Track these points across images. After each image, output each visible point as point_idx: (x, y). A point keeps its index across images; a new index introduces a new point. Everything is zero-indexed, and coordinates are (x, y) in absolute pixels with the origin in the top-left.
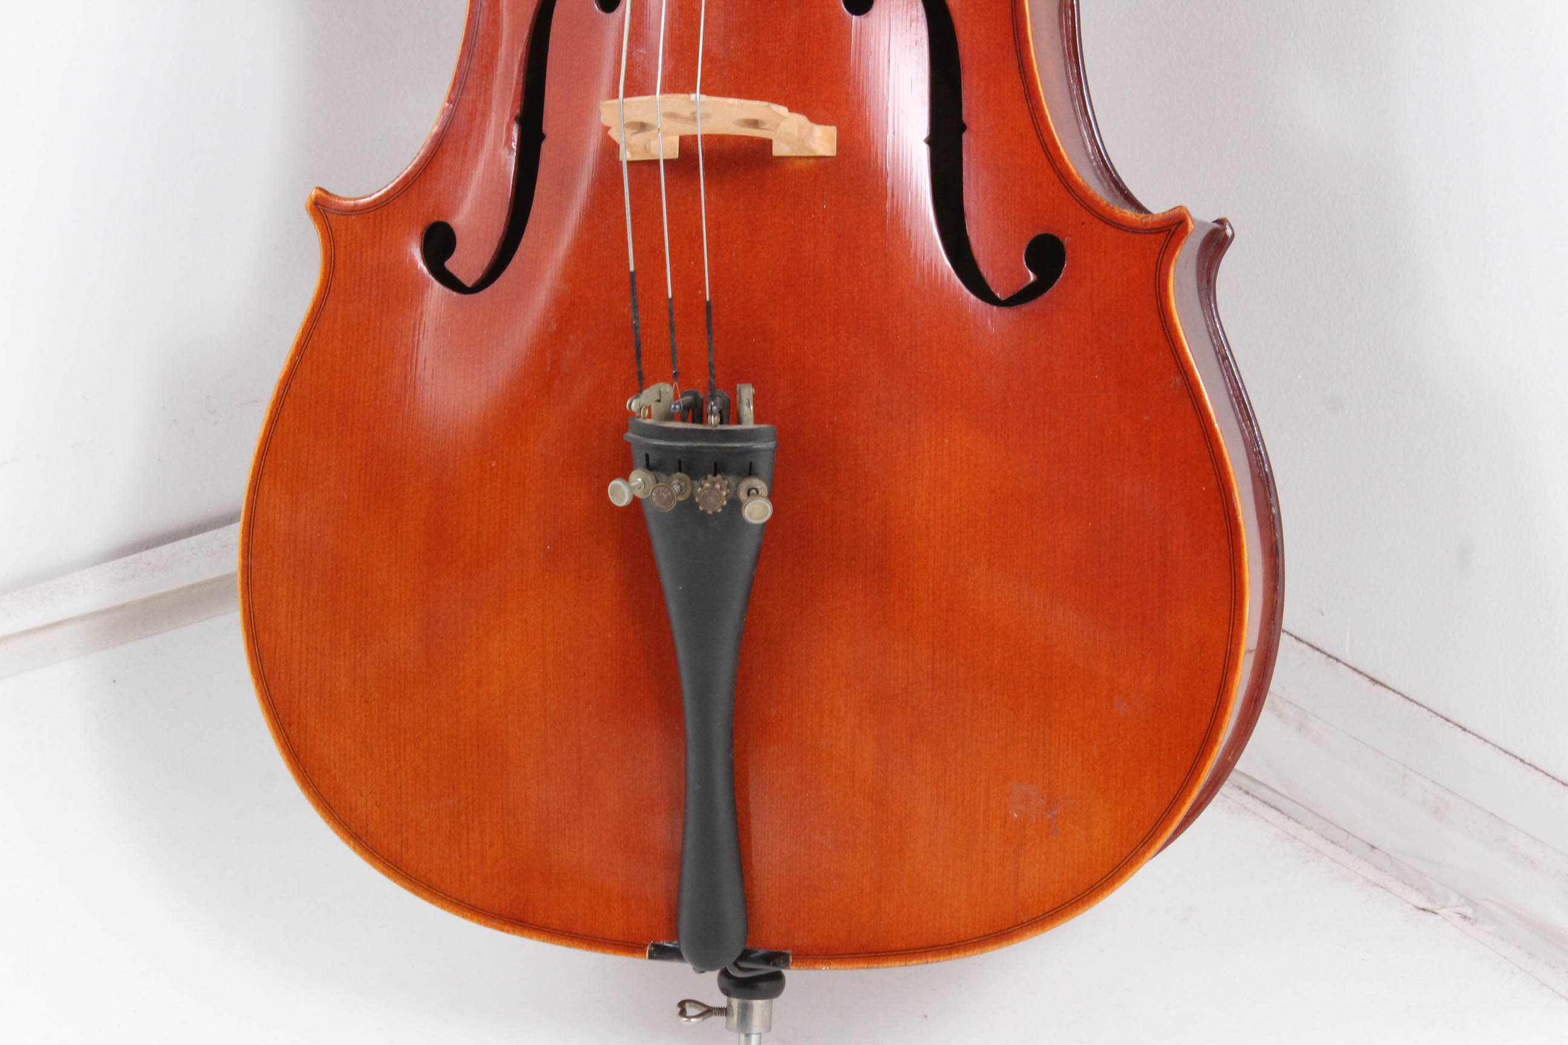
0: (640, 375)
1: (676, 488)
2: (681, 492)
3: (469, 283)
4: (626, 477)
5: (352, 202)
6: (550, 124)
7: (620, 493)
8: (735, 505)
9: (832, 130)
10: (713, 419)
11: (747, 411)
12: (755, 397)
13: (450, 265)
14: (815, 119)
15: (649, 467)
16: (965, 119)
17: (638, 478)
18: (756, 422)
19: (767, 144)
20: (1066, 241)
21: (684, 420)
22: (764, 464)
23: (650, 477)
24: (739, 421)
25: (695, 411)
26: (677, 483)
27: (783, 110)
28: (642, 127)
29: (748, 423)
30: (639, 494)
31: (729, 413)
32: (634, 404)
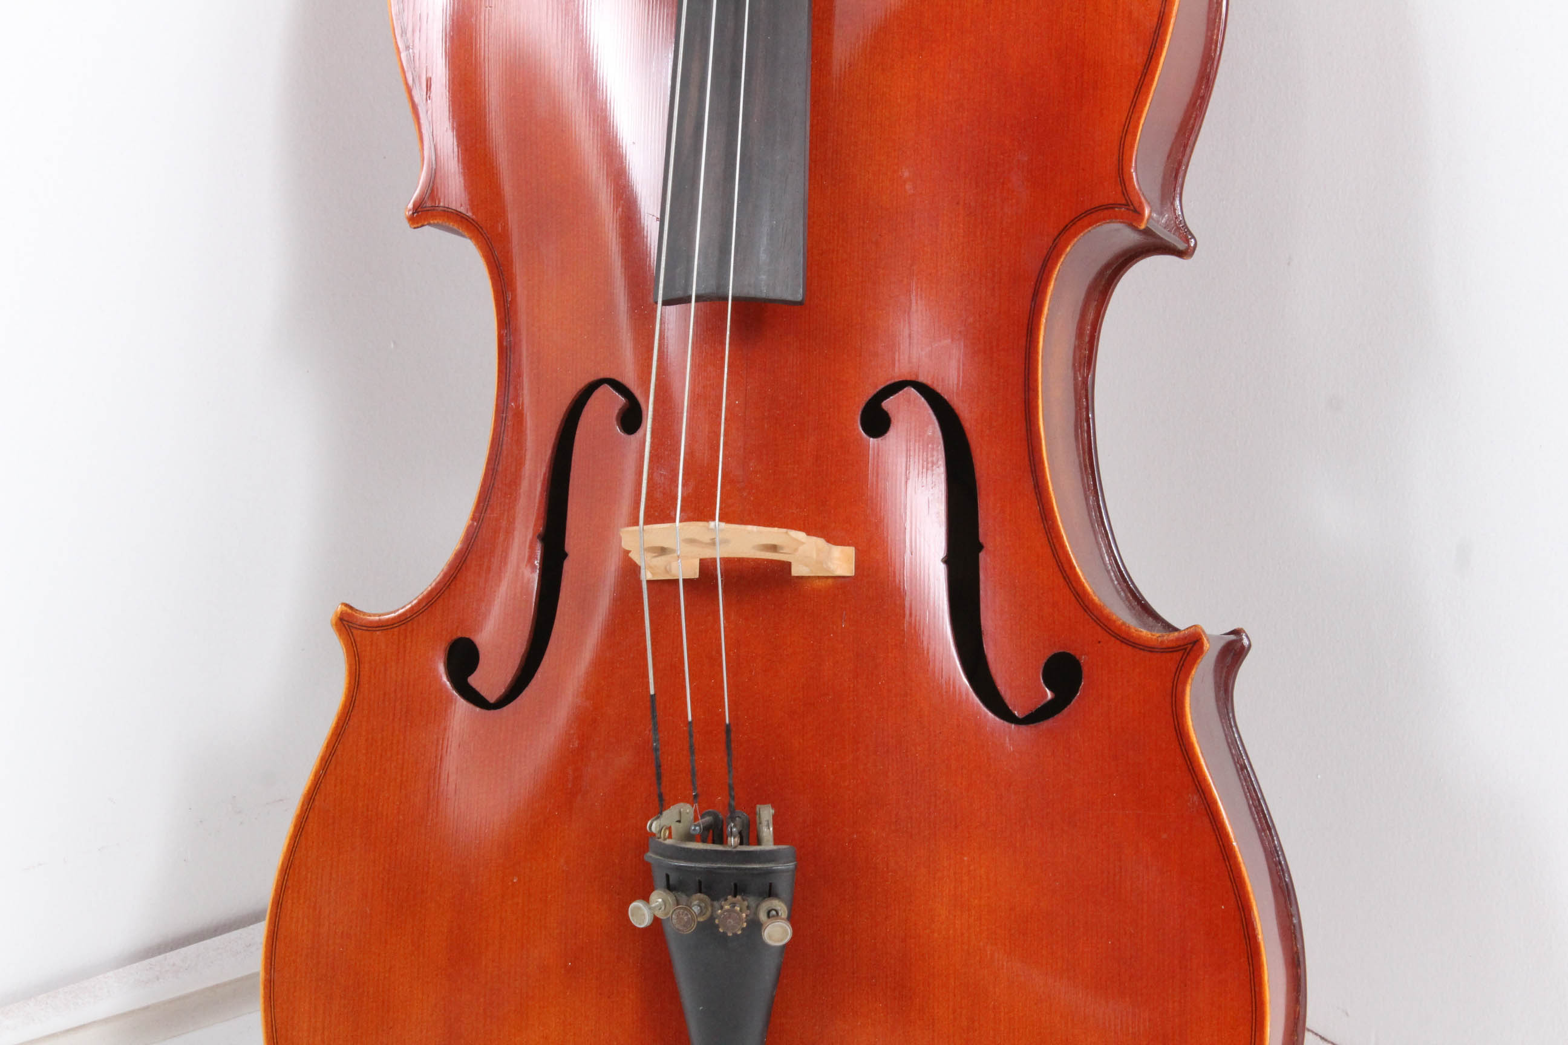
0: (660, 796)
1: (696, 909)
2: (701, 913)
3: (492, 698)
4: (646, 898)
5: (377, 618)
6: (572, 543)
7: (641, 914)
8: (755, 926)
9: (851, 551)
10: (733, 841)
11: (767, 832)
12: (775, 817)
13: (474, 680)
14: (832, 540)
15: (670, 888)
16: (982, 539)
17: (658, 898)
18: (775, 843)
19: (787, 566)
20: (1083, 659)
21: (704, 841)
22: (784, 886)
23: (670, 898)
24: (758, 842)
25: (715, 832)
26: (697, 904)
27: (801, 535)
28: (663, 551)
29: (768, 844)
30: (660, 915)
31: (749, 834)
32: (654, 826)
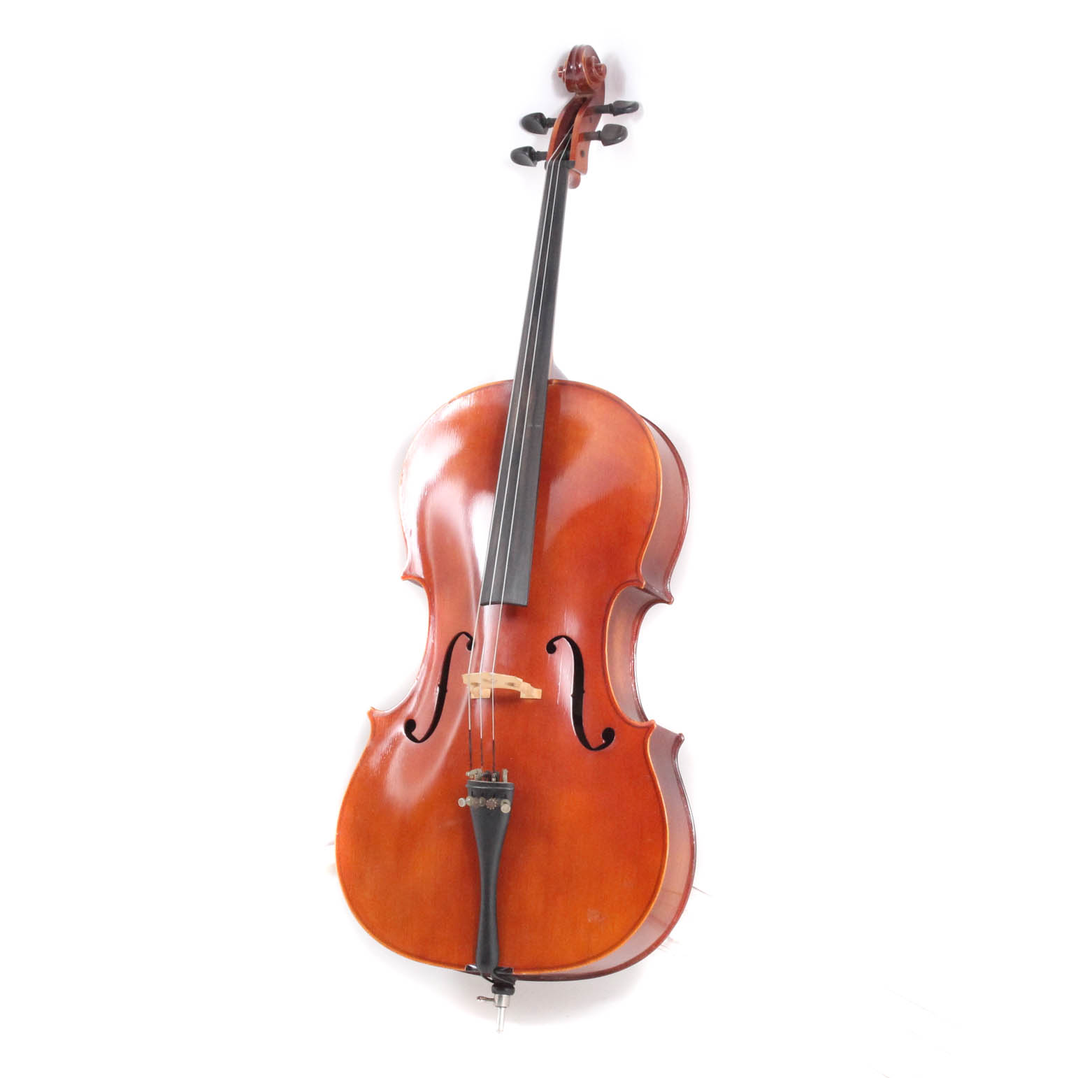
0: (471, 765)
1: (481, 802)
2: (482, 804)
3: (419, 739)
4: (465, 798)
5: (382, 712)
6: (449, 687)
7: (462, 802)
8: (499, 808)
9: (540, 691)
10: (494, 780)
11: (505, 777)
12: (508, 774)
13: (414, 733)
14: (534, 685)
15: (472, 795)
16: (585, 689)
17: (469, 799)
18: (508, 781)
19: (518, 693)
20: (615, 730)
21: (485, 780)
22: (510, 795)
23: (472, 799)
24: (502, 781)
25: (488, 777)
26: (481, 800)
27: (521, 680)
28: (476, 685)
29: (505, 782)
30: (469, 804)
31: (499, 778)
32: (468, 774)
